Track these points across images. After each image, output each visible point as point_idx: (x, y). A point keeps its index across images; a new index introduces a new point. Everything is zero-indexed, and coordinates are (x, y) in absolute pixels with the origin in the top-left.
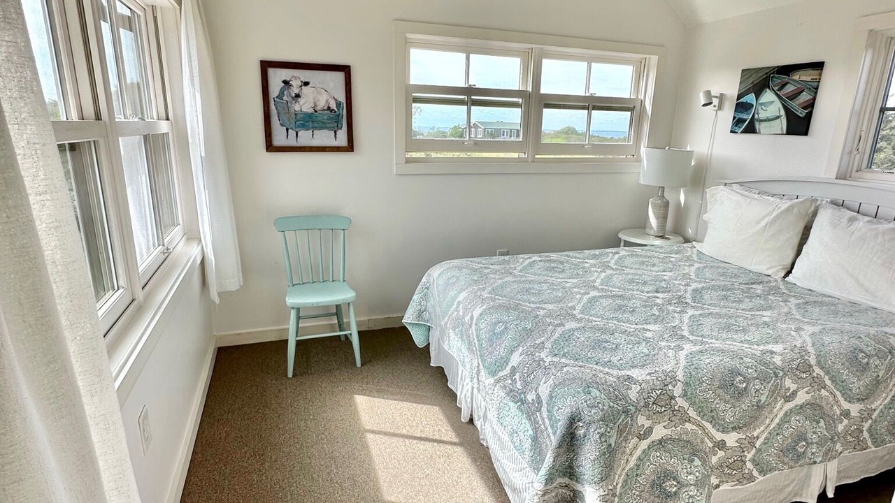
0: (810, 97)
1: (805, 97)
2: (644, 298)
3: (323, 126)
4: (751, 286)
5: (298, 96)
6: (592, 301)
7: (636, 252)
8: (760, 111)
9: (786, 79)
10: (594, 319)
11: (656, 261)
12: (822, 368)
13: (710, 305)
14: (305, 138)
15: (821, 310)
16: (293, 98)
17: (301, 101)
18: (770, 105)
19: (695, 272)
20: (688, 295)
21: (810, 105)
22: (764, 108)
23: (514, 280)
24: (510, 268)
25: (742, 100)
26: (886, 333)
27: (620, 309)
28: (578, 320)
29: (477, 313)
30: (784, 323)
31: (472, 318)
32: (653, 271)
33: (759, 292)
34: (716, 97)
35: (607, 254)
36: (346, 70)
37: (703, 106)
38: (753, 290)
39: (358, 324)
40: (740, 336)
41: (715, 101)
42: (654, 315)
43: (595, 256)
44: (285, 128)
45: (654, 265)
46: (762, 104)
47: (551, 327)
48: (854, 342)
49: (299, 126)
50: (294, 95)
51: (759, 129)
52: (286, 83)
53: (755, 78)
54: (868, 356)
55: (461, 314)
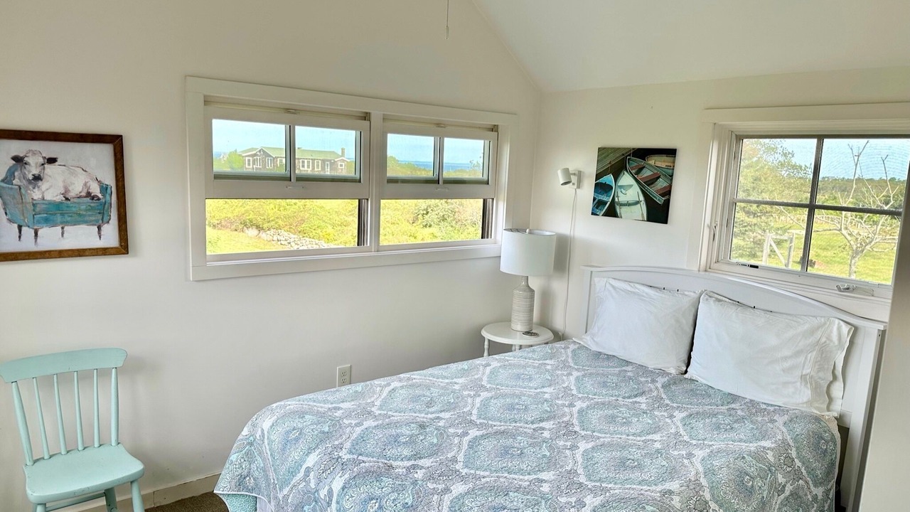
0: (665, 184)
1: (661, 183)
2: (529, 431)
3: (79, 219)
4: (634, 400)
5: (37, 178)
6: (474, 443)
7: (508, 361)
8: (620, 194)
9: (642, 163)
10: (482, 473)
11: (530, 371)
12: (716, 502)
13: (599, 432)
14: (51, 238)
15: (704, 423)
16: (29, 182)
17: (44, 185)
18: (628, 189)
19: (575, 385)
20: (575, 420)
21: (667, 193)
22: (624, 191)
23: (376, 423)
24: (367, 404)
25: (601, 180)
26: (764, 448)
27: (507, 453)
28: (463, 479)
29: (337, 485)
30: (676, 449)
31: (330, 492)
32: (531, 388)
33: (644, 406)
34: (574, 174)
35: (476, 367)
36: (116, 141)
37: (562, 184)
38: (637, 405)
39: (144, 499)
40: (636, 475)
41: (574, 179)
42: (544, 456)
43: (464, 373)
44: (16, 225)
45: (530, 379)
46: (621, 187)
47: (436, 497)
48: (740, 463)
49: (39, 222)
50: (31, 177)
51: (620, 214)
52: (18, 160)
53: (612, 159)
54: (752, 478)
55: (313, 485)
